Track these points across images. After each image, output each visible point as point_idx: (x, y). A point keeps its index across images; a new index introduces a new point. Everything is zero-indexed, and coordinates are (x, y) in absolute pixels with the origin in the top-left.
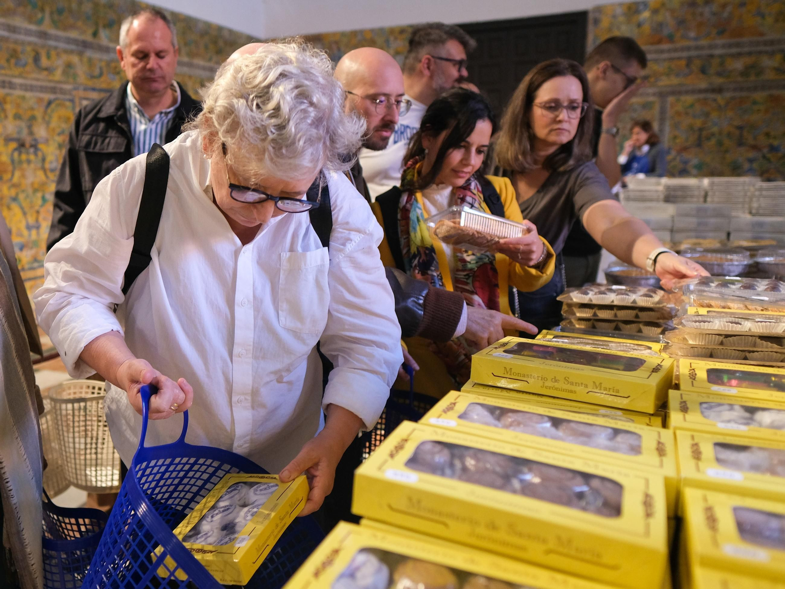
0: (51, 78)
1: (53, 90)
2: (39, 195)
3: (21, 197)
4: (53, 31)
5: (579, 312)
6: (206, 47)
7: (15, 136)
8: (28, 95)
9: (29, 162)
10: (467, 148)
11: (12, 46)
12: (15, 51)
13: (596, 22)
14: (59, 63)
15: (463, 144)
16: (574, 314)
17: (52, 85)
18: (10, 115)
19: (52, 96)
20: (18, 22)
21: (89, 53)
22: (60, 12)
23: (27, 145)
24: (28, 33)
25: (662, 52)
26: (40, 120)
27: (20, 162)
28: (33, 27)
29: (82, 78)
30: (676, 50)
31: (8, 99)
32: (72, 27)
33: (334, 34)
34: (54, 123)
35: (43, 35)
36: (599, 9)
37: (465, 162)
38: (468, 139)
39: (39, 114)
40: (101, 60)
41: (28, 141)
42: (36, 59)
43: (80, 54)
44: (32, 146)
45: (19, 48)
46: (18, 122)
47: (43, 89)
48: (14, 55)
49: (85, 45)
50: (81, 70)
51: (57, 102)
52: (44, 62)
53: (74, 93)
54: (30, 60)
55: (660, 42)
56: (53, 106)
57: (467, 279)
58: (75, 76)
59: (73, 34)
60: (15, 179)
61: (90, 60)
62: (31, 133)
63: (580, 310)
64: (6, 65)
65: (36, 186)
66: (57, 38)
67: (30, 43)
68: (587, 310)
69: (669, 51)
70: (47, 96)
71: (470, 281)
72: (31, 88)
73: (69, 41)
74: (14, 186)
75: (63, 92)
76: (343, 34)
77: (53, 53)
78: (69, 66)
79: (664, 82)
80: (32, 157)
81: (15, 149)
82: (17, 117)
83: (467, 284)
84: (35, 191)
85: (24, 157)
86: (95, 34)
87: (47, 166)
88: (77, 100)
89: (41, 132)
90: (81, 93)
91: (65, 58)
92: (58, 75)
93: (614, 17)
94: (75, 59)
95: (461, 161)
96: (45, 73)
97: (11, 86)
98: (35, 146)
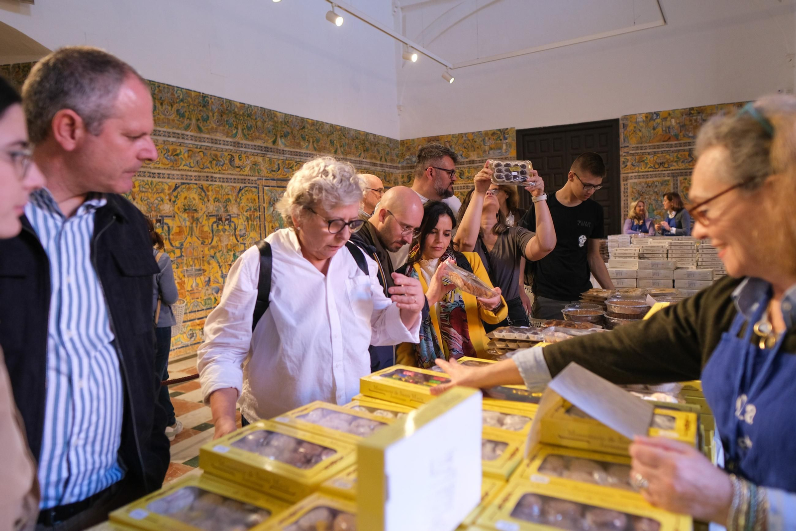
0: (241, 173)
1: (243, 181)
2: (232, 253)
3: (218, 255)
4: (244, 142)
5: (499, 344)
6: (357, 148)
7: (215, 213)
8: (224, 185)
9: (224, 230)
10: (437, 233)
11: (213, 152)
12: (216, 156)
13: (625, 126)
14: (248, 163)
15: (434, 230)
16: (495, 345)
17: (243, 177)
18: (211, 199)
19: (242, 185)
20: (219, 136)
21: (269, 155)
22: (249, 128)
23: (223, 219)
24: (226, 143)
25: (671, 146)
26: (233, 202)
27: (218, 231)
28: (230, 140)
29: (264, 172)
30: (680, 145)
31: (210, 188)
32: (258, 138)
33: (448, 136)
34: (244, 203)
35: (237, 144)
36: (626, 118)
37: (437, 241)
38: (436, 227)
39: (232, 198)
40: (278, 159)
41: (224, 216)
42: (231, 160)
43: (264, 156)
44: (226, 220)
45: (219, 154)
46: (217, 204)
47: (235, 180)
48: (215, 158)
49: (267, 149)
50: (264, 167)
51: (246, 189)
52: (237, 162)
53: (258, 182)
54: (227, 162)
55: (669, 139)
56: (243, 191)
57: (446, 318)
58: (259, 171)
59: (259, 143)
60: (214, 243)
61: (270, 159)
62: (227, 211)
63: (498, 342)
64: (209, 165)
65: (229, 247)
66: (246, 146)
67: (226, 150)
68: (501, 342)
69: (676, 146)
70: (238, 185)
71: (448, 319)
72: (227, 180)
73: (255, 148)
74: (213, 247)
75: (250, 182)
76: (453, 136)
77: (243, 156)
78: (255, 164)
79: (675, 166)
80: (227, 227)
81: (214, 222)
82: (216, 200)
83: (446, 321)
84: (229, 250)
85: (221, 227)
86: (274, 142)
87: (237, 233)
88: (261, 187)
89: (234, 209)
90: (264, 182)
91: (252, 158)
92: (247, 171)
93: (637, 123)
94: (260, 159)
95: (435, 240)
96: (238, 169)
97: (213, 179)
98: (229, 220)
